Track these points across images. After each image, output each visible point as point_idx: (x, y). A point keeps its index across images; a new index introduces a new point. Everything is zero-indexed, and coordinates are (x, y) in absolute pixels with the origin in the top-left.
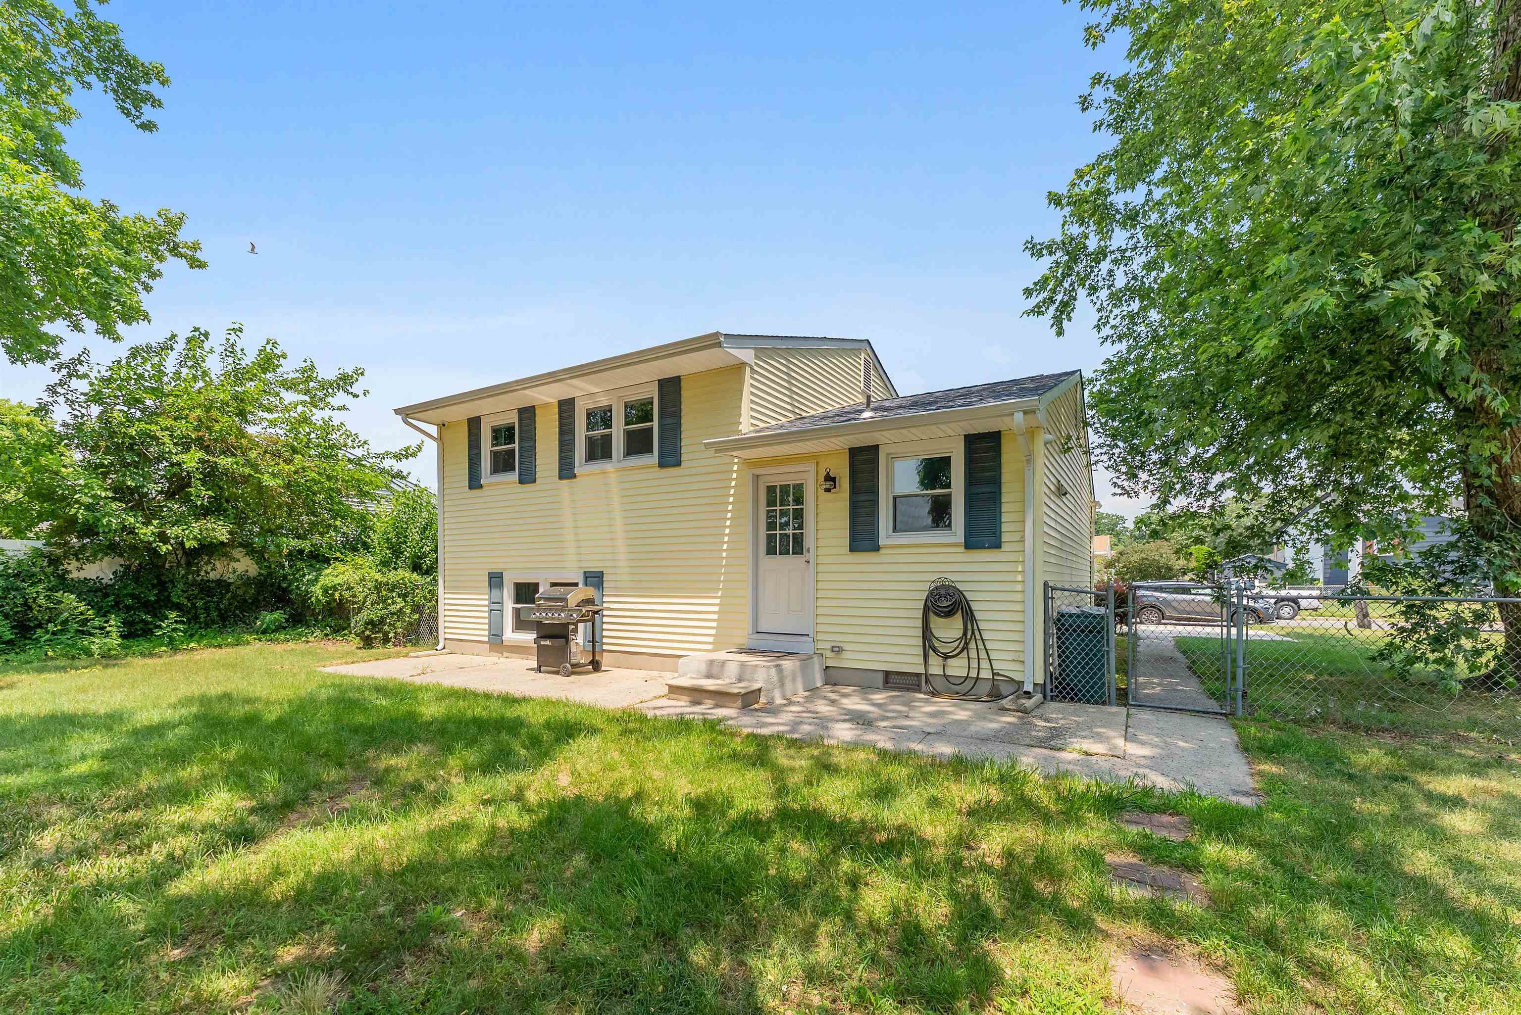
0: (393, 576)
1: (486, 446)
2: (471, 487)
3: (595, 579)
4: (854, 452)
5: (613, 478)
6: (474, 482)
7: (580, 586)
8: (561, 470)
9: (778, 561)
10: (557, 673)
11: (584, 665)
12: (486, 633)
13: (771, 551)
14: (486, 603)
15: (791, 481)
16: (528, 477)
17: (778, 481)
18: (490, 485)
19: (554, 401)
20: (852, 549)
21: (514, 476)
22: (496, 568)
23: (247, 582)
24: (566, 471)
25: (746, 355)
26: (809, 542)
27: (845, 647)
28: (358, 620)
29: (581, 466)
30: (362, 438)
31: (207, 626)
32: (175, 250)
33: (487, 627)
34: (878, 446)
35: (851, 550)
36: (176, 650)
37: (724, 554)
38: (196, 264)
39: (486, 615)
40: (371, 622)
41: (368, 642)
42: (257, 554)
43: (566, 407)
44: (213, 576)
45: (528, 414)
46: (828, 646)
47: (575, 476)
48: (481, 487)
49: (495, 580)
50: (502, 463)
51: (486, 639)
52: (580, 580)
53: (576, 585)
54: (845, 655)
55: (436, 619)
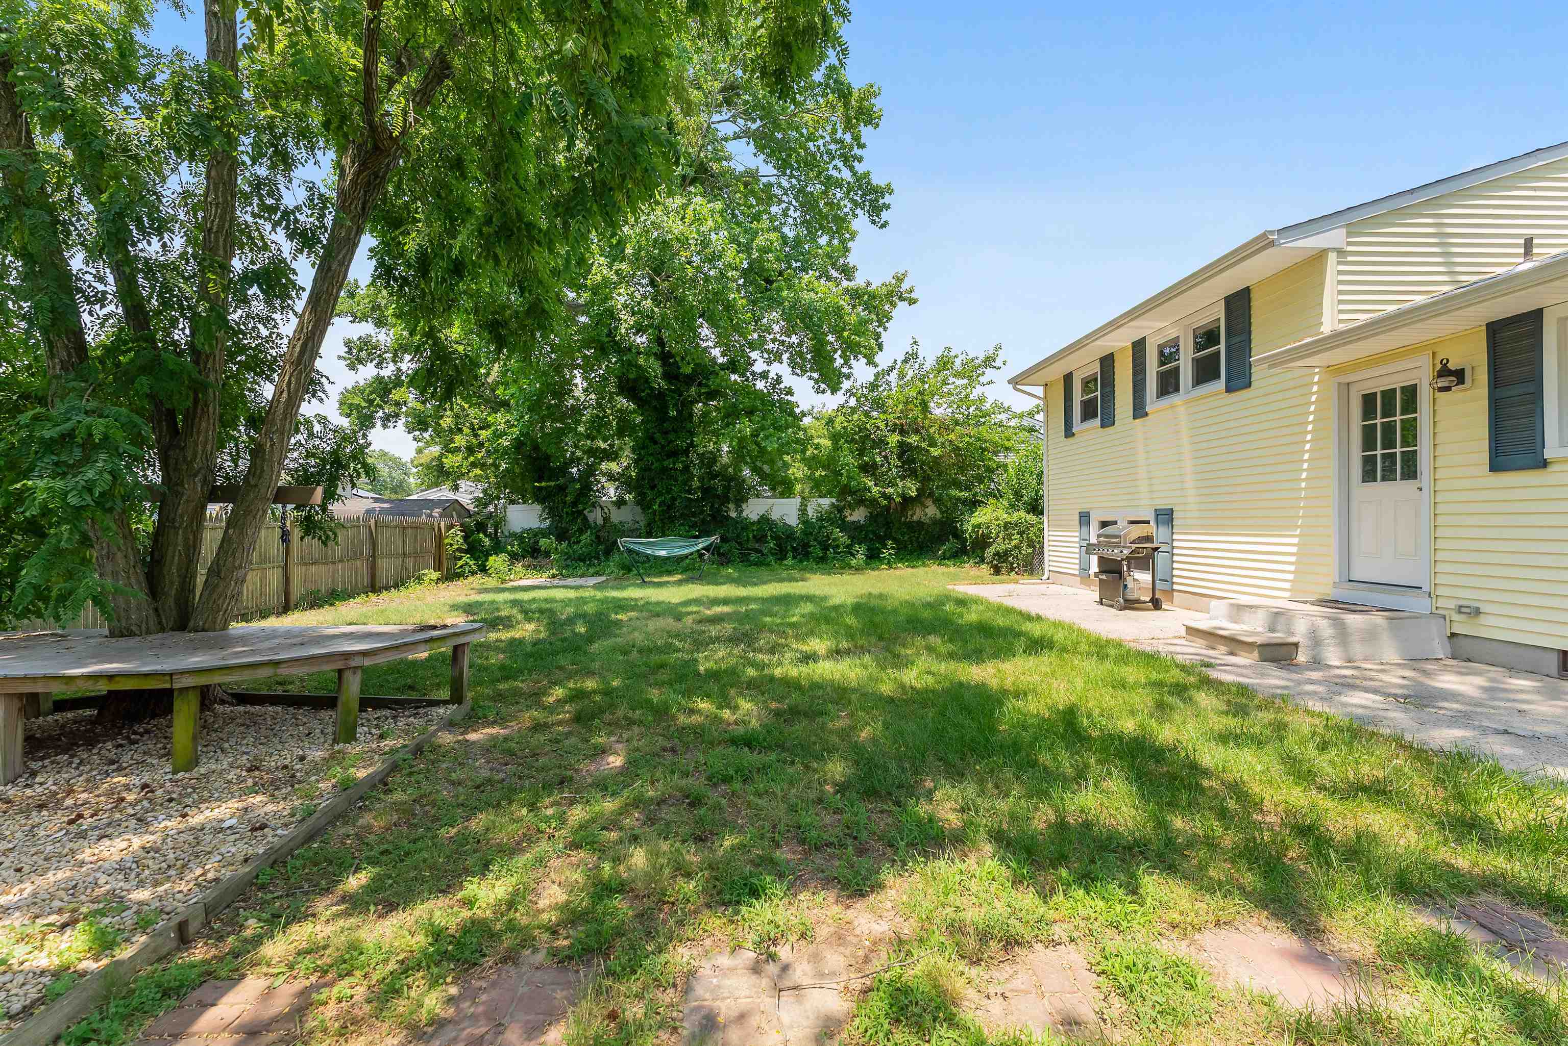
0: (1015, 517)
1: (1078, 397)
2: (1066, 437)
3: (1166, 516)
4: (1495, 330)
5: (1181, 410)
6: (1069, 432)
7: (1152, 523)
8: (1135, 410)
9: (1380, 488)
10: (1112, 606)
11: (1145, 602)
12: (1077, 567)
13: (1369, 475)
14: (1077, 539)
15: (1397, 382)
16: (1108, 421)
17: (1378, 386)
18: (1081, 432)
19: (1129, 344)
20: (1495, 467)
21: (1097, 422)
22: (1084, 507)
23: (935, 522)
24: (1139, 411)
25: (1335, 237)
26: (1424, 463)
27: (1484, 608)
28: (989, 552)
29: (1152, 403)
30: (1006, 405)
31: (911, 553)
32: (901, 299)
33: (1077, 561)
34: (1540, 311)
35: (1492, 469)
36: (890, 567)
37: (1303, 485)
38: (912, 302)
39: (1077, 550)
40: (997, 554)
41: (997, 571)
42: (938, 501)
43: (1139, 347)
44: (915, 518)
45: (1108, 362)
46: (1452, 604)
47: (1147, 414)
48: (1073, 435)
49: (1084, 518)
50: (1089, 411)
51: (1077, 572)
52: (1151, 518)
53: (1148, 522)
54: (1482, 619)
55: (1042, 553)
